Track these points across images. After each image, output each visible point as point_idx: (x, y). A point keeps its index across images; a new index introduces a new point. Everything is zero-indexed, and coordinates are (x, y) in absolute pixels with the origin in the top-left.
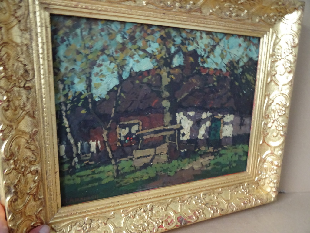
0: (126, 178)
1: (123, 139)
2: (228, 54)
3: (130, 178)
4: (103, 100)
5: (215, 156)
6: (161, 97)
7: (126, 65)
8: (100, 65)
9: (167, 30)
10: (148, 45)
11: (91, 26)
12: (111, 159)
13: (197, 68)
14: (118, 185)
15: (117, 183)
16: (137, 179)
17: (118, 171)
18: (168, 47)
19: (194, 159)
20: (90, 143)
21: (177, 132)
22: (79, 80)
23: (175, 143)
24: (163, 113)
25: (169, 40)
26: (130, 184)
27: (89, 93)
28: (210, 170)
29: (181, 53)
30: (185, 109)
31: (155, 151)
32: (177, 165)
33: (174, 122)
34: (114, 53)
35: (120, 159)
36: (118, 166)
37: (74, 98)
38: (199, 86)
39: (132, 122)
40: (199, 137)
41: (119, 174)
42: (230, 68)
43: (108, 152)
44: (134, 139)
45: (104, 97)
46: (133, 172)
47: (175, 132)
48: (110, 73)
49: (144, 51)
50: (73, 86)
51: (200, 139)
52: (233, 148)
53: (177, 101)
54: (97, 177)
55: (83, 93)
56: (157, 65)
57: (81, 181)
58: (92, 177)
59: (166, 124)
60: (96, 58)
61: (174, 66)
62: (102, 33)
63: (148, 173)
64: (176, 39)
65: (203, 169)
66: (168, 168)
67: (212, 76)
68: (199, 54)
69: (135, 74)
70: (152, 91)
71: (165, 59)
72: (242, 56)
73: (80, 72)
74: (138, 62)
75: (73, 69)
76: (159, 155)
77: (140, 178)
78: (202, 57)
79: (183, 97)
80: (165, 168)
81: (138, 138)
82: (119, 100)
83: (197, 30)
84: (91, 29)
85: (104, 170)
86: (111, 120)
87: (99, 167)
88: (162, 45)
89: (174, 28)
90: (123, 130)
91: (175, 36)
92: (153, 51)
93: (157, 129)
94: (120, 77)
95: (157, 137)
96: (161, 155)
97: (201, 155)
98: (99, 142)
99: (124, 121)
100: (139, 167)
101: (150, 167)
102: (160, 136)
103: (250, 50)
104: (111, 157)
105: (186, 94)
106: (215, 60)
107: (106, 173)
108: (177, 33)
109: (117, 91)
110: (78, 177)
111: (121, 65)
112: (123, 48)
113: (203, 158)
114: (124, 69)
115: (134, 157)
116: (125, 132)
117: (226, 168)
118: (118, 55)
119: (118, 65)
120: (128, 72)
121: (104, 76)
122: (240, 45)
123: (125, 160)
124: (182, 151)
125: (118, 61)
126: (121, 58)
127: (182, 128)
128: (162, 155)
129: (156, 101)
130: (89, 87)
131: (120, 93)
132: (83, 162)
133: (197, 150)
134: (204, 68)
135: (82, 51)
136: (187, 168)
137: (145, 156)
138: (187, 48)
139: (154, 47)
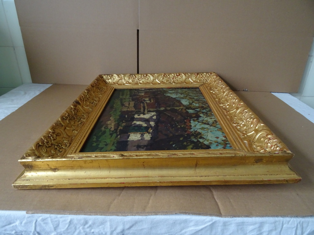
2: (206, 132)
8: (181, 95)
12: (132, 97)
20: (143, 93)
22: (174, 92)
34: (188, 97)
36: (127, 99)
41: (122, 99)
45: (166, 95)
48: (178, 96)
58: (125, 94)
84: (197, 93)
85: (127, 96)
125: (185, 98)
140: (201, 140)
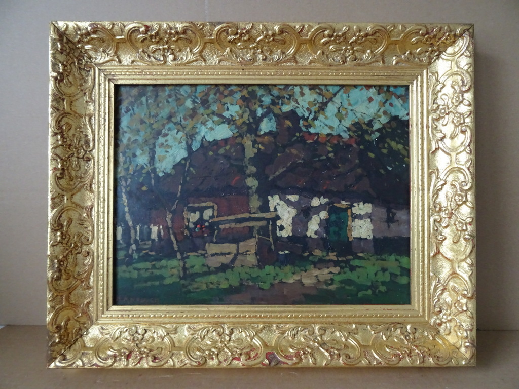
0: (196, 282)
1: (191, 226)
2: (350, 113)
3: (202, 282)
4: (167, 175)
5: (342, 268)
6: (245, 174)
7: (197, 133)
8: (166, 135)
9: (250, 89)
10: (226, 110)
11: (157, 93)
12: (176, 252)
13: (298, 134)
14: (184, 290)
15: (184, 286)
16: (211, 286)
17: (185, 269)
18: (253, 108)
19: (302, 268)
20: (151, 227)
21: (271, 223)
22: (142, 152)
23: (268, 239)
24: (248, 196)
25: (253, 101)
26: (202, 290)
27: (152, 167)
28: (334, 290)
29: (271, 115)
30: (282, 192)
31: (238, 247)
32: (273, 273)
33: (265, 207)
34: (183, 120)
35: (188, 254)
36: (185, 263)
37: (135, 172)
38: (302, 159)
39: (204, 204)
40: (308, 234)
41: (188, 275)
42: (354, 132)
43: (173, 242)
44: (206, 227)
45: (169, 172)
46: (205, 274)
47: (268, 223)
48: (177, 143)
49: (220, 116)
50: (135, 158)
51: (310, 236)
52: (377, 260)
53: (269, 179)
54: (158, 274)
55: (145, 166)
56: (238, 132)
57: (139, 275)
58: (152, 273)
59: (253, 211)
60: (161, 127)
61: (262, 133)
62: (170, 100)
63: (227, 279)
64: (263, 99)
65: (320, 287)
66: (259, 276)
67: (325, 144)
68: (300, 115)
69: (208, 144)
70: (231, 165)
71: (249, 124)
72: (376, 114)
73: (143, 143)
74: (212, 129)
75: (136, 140)
76: (245, 254)
77: (217, 285)
78: (306, 119)
79: (277, 173)
80: (254, 275)
81: (212, 227)
82: (187, 176)
83: (296, 85)
84: (157, 96)
85: (167, 266)
86: (177, 201)
87: (160, 260)
88: (243, 108)
89: (260, 85)
90: (192, 214)
91: (263, 95)
92: (231, 116)
93: (239, 217)
94: (189, 148)
95: (240, 228)
96: (246, 254)
97: (315, 264)
98: (161, 227)
99: (194, 203)
100: (215, 268)
101: (230, 270)
102: (244, 227)
103: (391, 105)
104: (176, 249)
105: (281, 170)
106: (327, 122)
107: (170, 270)
108: (265, 90)
109: (185, 165)
110: (135, 269)
111: (191, 134)
112: (193, 114)
113: (319, 269)
114: (193, 139)
115: (207, 253)
116: (194, 217)
117: (365, 292)
118: (186, 123)
119: (186, 134)
120: (199, 142)
121: (171, 147)
122: (370, 100)
123: (195, 256)
124: (280, 253)
125: (187, 129)
126: (190, 127)
127: (278, 218)
128: (248, 255)
129: (237, 178)
130: (152, 159)
131: (189, 167)
132: (142, 252)
133: (306, 254)
134: (310, 133)
135: (147, 120)
136: (291, 281)
137: (223, 254)
138: (280, 109)
139: (234, 110)
140: (377, 126)
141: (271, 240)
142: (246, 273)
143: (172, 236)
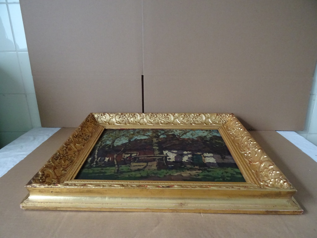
0: (123, 174)
1: (125, 158)
2: (197, 135)
3: (126, 175)
5: (203, 171)
6: (153, 146)
8: (121, 138)
11: (120, 131)
13: (175, 138)
14: (116, 177)
16: (131, 176)
17: (118, 170)
19: (181, 170)
20: (105, 158)
22: (109, 141)
24: (154, 151)
25: (157, 132)
28: (201, 178)
29: (164, 135)
30: (170, 150)
31: (147, 164)
32: (166, 172)
33: (161, 153)
34: (128, 135)
35: (122, 166)
36: (119, 168)
37: (104, 145)
38: (178, 143)
39: (133, 152)
40: (183, 160)
41: (119, 172)
42: (199, 138)
44: (132, 158)
45: (119, 145)
46: (129, 172)
47: (163, 157)
48: (125, 140)
49: (144, 135)
50: (106, 143)
52: (221, 169)
53: (164, 147)
54: (103, 171)
55: (109, 144)
56: (150, 138)
57: (93, 172)
58: (100, 171)
59: (156, 154)
61: (161, 138)
62: (124, 132)
63: (141, 174)
64: (161, 132)
65: (192, 177)
66: (158, 173)
67: (187, 140)
68: (176, 135)
69: (138, 140)
70: (147, 144)
71: (155, 136)
72: (207, 135)
74: (140, 137)
77: (134, 176)
78: (179, 135)
79: (167, 146)
80: (155, 173)
81: (135, 158)
83: (174, 130)
86: (121, 151)
88: (153, 133)
89: (159, 129)
90: (127, 155)
92: (148, 135)
93: (149, 156)
94: (129, 140)
96: (152, 166)
99: (128, 152)
100: (134, 170)
101: (142, 171)
102: (151, 158)
103: (212, 133)
104: (116, 164)
106: (187, 136)
107: (110, 170)
112: (133, 134)
113: (190, 171)
115: (131, 166)
117: (219, 179)
120: (134, 139)
122: (204, 132)
123: (125, 166)
124: (169, 166)
126: (131, 137)
127: (168, 156)
129: (149, 147)
130: (113, 143)
131: (128, 144)
132: (98, 165)
133: (183, 166)
134: (181, 138)
135: (114, 136)
136: (176, 175)
137: (140, 166)
138: (168, 134)
141: (164, 162)
142: (151, 172)
143: (115, 161)
